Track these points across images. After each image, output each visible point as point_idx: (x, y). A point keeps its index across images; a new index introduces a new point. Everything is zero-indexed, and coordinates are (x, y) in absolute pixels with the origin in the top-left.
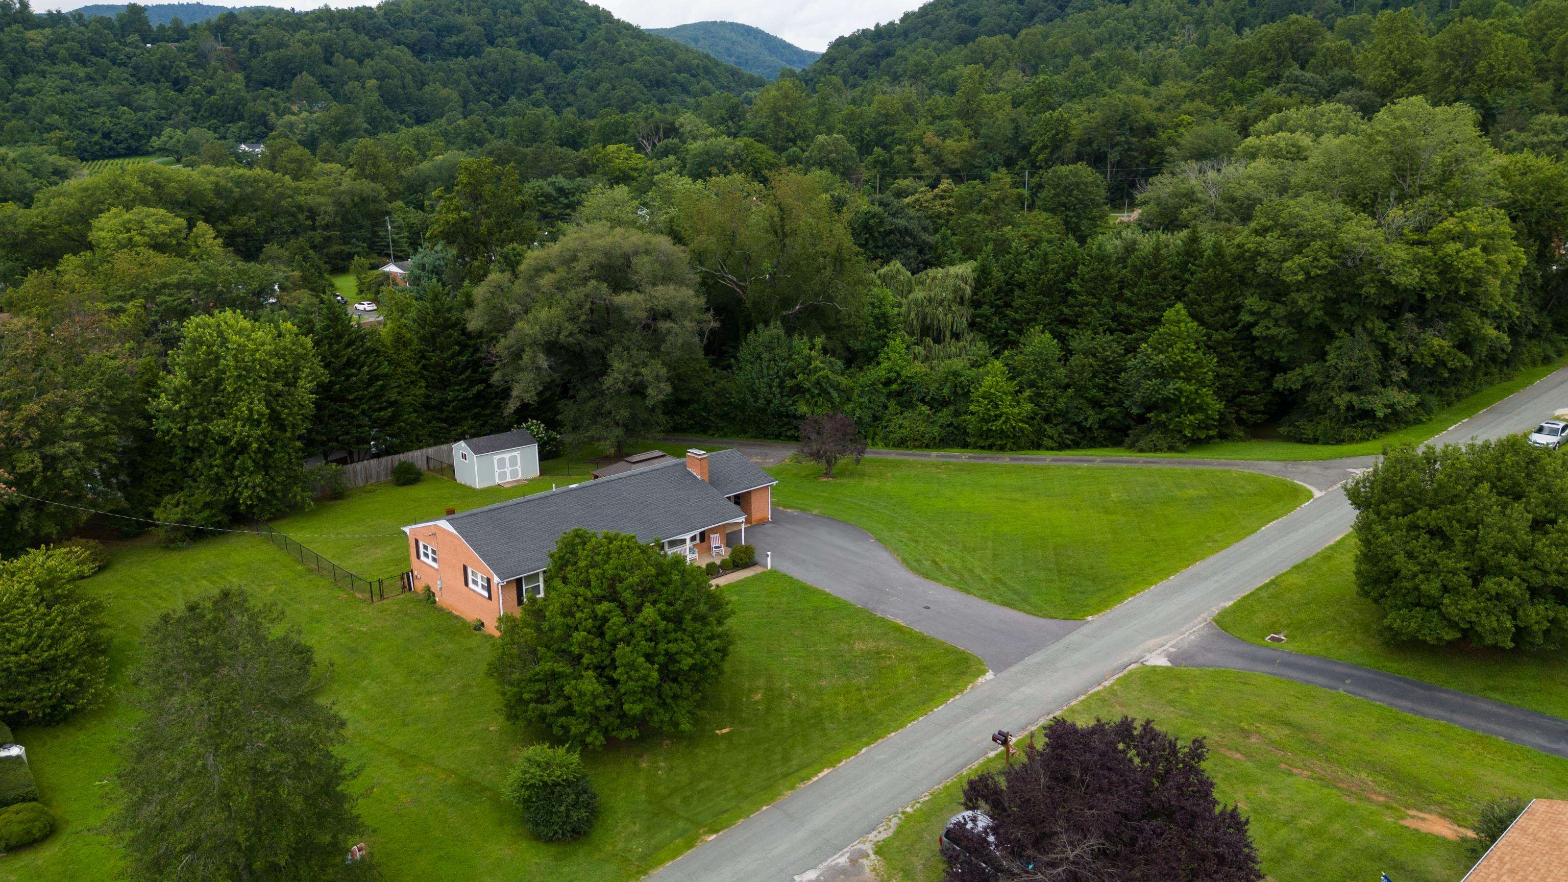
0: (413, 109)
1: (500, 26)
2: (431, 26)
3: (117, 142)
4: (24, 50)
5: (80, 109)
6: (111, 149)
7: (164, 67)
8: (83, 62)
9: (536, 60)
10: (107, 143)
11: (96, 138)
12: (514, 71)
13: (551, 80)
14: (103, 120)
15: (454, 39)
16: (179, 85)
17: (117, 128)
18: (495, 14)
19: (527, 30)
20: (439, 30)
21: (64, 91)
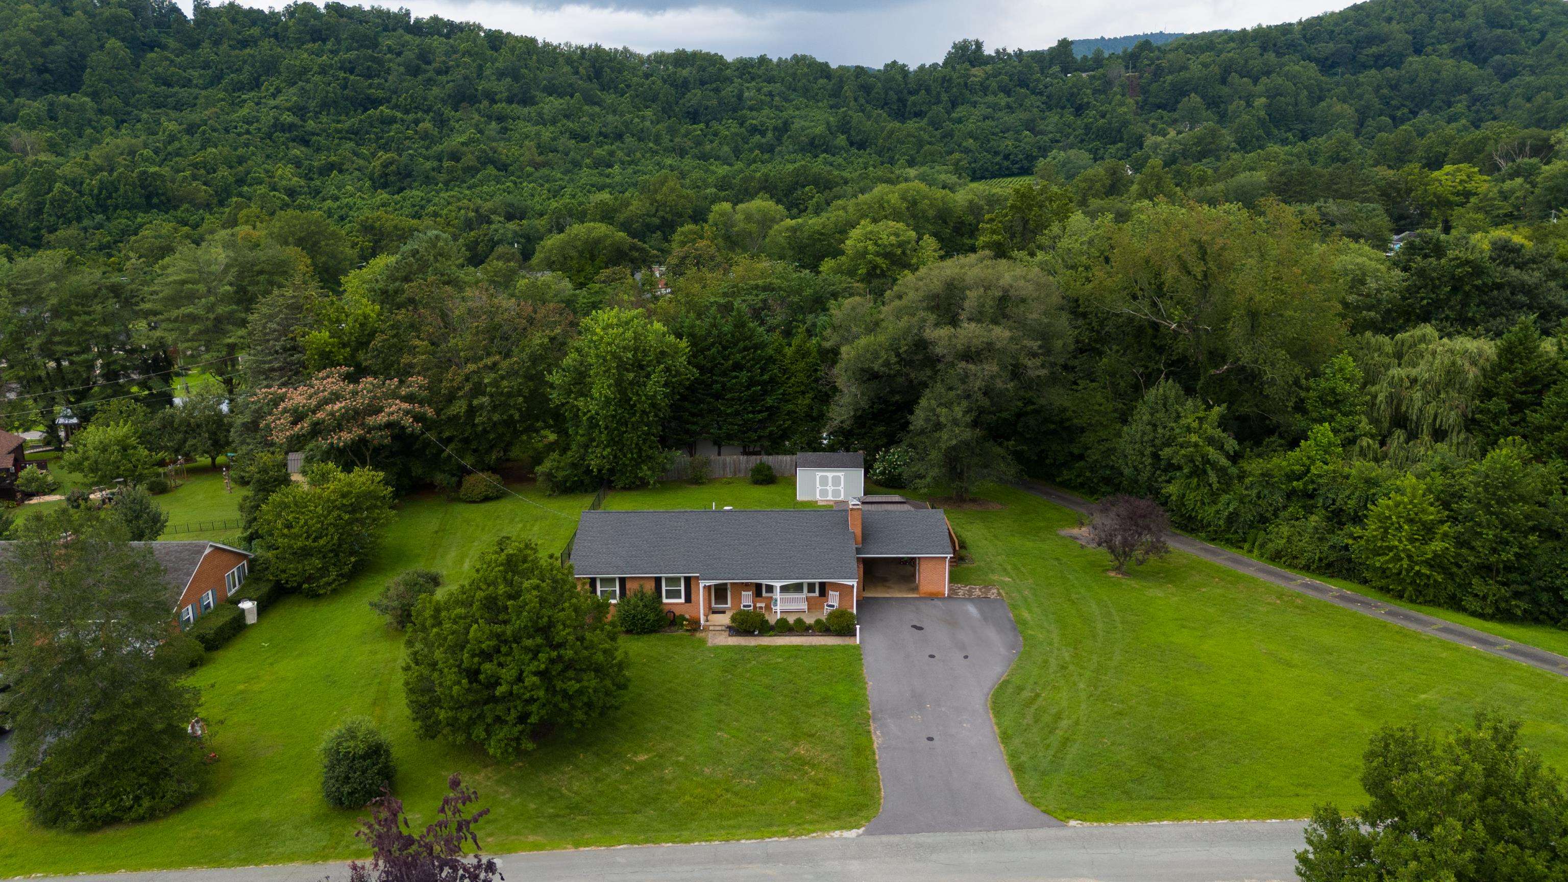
0: (1300, 126)
1: (1434, 33)
2: (1351, 38)
3: (1014, 163)
4: (966, 84)
5: (993, 134)
6: (1008, 169)
7: (1072, 95)
8: (1008, 93)
9: (1468, 68)
10: (1006, 163)
11: (998, 159)
12: (1436, 81)
13: (1480, 90)
14: (1008, 144)
15: (1374, 49)
16: (1079, 110)
17: (1015, 151)
18: (1431, 19)
19: (1468, 34)
20: (1358, 42)
21: (986, 118)
